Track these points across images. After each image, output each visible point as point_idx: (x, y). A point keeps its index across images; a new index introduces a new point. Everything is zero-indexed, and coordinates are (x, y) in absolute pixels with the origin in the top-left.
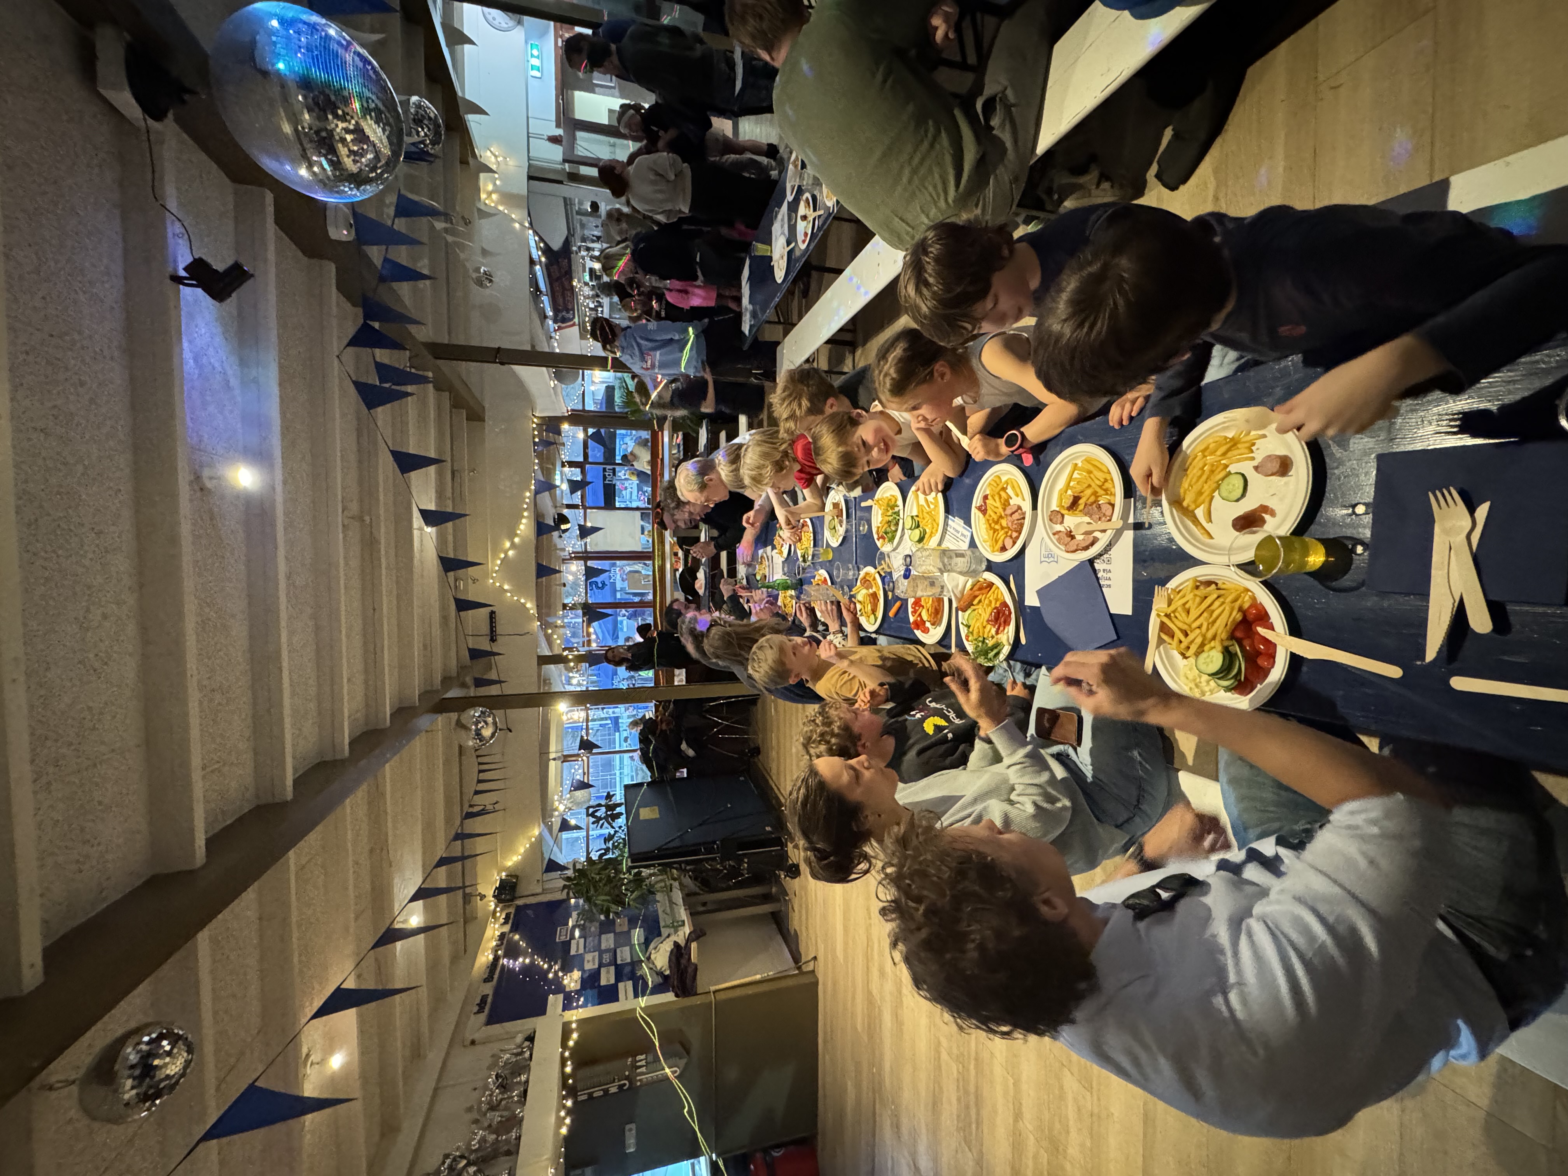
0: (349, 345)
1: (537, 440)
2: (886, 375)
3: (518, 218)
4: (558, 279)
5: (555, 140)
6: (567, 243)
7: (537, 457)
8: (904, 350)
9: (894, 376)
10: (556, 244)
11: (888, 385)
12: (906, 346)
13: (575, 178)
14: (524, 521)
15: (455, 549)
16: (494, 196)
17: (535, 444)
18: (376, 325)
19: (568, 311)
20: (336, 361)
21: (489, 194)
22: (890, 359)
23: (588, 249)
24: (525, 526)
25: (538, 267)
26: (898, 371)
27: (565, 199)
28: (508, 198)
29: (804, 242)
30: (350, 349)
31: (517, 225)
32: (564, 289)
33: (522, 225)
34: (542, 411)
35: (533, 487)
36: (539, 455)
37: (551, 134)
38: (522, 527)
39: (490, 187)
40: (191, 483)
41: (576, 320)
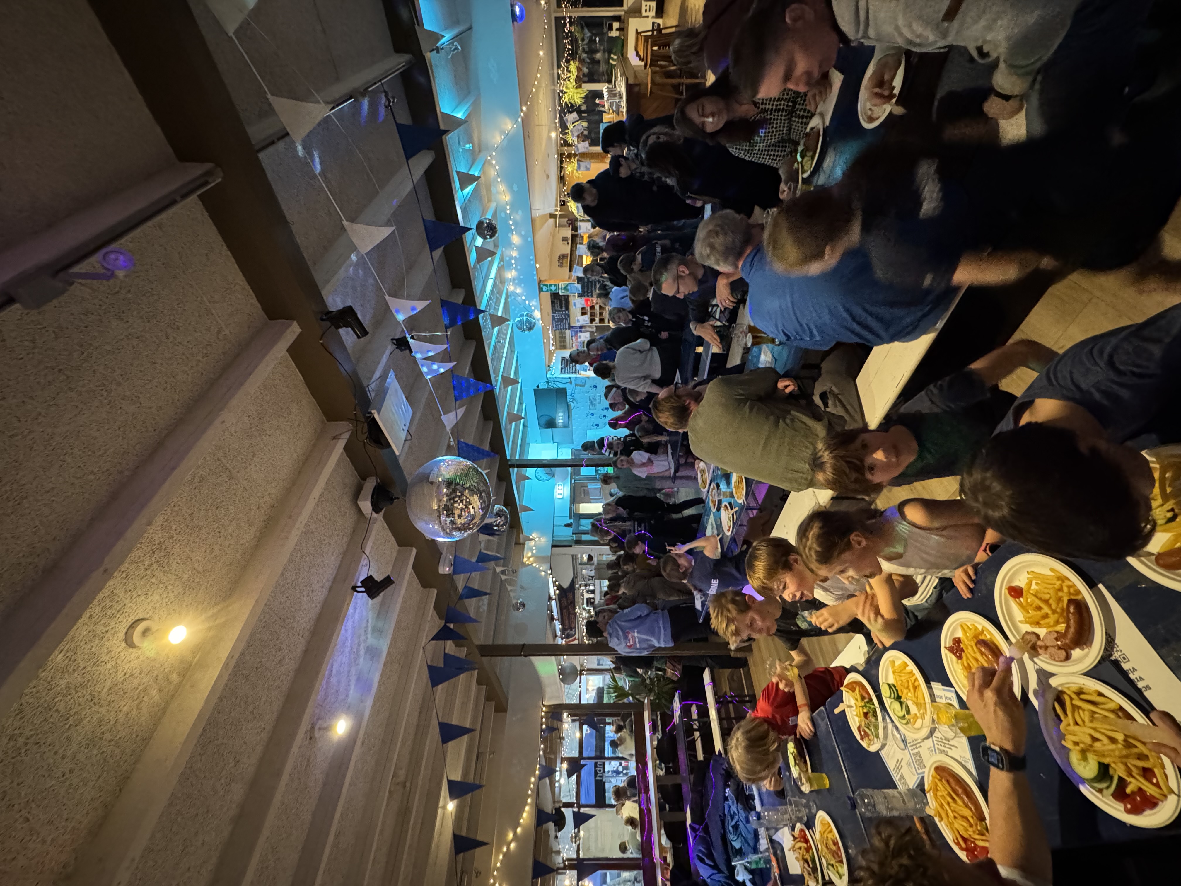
0: (433, 639)
1: (544, 726)
2: (810, 549)
3: (543, 569)
4: (566, 607)
5: (568, 525)
6: (573, 583)
7: (542, 742)
8: (820, 528)
9: (818, 549)
10: (566, 585)
11: (814, 557)
12: (820, 525)
13: (578, 542)
14: (527, 808)
15: (468, 829)
16: (531, 559)
17: (542, 731)
18: (452, 626)
19: (571, 629)
20: (422, 650)
21: (529, 558)
22: (810, 537)
23: (586, 585)
24: (527, 815)
25: (553, 602)
26: (820, 545)
27: (572, 556)
28: (539, 559)
29: (729, 530)
30: (433, 642)
31: (543, 573)
32: (569, 613)
33: (546, 572)
34: (551, 698)
35: (537, 772)
36: (545, 741)
37: (566, 523)
38: (525, 815)
39: (530, 554)
40: (306, 732)
41: (577, 636)
